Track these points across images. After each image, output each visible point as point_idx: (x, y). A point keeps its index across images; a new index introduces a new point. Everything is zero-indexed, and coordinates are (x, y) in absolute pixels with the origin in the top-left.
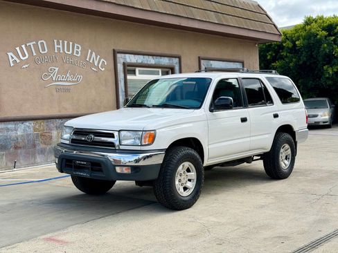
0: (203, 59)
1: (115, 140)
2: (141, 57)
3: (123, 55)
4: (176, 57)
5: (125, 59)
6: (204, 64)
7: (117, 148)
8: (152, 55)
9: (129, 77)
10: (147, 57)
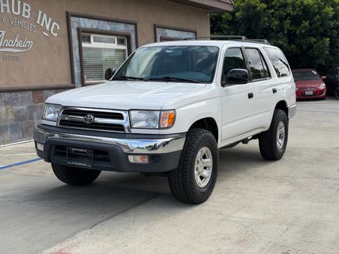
0: (159, 27)
1: (125, 122)
2: (96, 22)
3: (77, 19)
4: (131, 24)
5: (80, 23)
6: (159, 32)
7: (127, 132)
8: (108, 20)
9: (84, 45)
10: (102, 22)
